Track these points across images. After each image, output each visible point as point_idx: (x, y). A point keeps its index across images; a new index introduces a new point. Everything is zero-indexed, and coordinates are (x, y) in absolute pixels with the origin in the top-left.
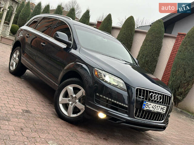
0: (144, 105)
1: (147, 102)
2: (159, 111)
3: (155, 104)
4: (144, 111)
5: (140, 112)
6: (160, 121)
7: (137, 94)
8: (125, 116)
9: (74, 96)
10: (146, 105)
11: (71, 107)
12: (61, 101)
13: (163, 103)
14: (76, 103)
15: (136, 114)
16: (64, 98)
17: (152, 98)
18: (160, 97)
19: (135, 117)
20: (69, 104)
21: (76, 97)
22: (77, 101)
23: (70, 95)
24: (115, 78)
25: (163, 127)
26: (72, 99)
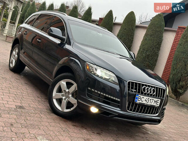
0: (137, 98)
1: (139, 96)
2: (153, 104)
3: (148, 98)
4: (136, 104)
5: (132, 106)
6: (154, 114)
7: (129, 87)
8: (118, 110)
9: (67, 90)
10: (139, 98)
11: (64, 102)
12: (55, 96)
13: (156, 96)
14: (69, 98)
15: (128, 107)
16: (57, 93)
17: (145, 91)
18: (153, 89)
19: (128, 111)
20: (62, 99)
21: (69, 92)
22: (70, 96)
23: (63, 90)
24: (107, 71)
25: (157, 120)
26: (66, 93)
